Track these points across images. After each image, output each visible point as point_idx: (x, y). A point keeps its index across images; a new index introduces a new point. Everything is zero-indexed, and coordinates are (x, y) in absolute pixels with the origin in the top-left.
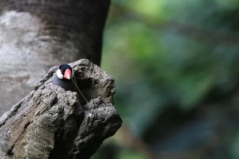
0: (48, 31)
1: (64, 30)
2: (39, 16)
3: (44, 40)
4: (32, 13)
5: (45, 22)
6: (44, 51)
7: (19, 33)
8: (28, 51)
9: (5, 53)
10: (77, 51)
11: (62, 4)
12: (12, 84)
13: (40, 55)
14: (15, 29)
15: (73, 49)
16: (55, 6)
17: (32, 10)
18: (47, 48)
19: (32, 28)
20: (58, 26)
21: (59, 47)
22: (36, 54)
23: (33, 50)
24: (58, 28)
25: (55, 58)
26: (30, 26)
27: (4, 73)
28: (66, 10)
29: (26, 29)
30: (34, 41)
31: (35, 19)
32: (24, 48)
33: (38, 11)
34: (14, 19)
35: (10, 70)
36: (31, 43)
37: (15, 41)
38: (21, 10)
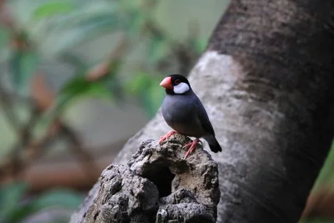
0: (246, 85)
1: (270, 84)
2: (242, 62)
3: (238, 97)
4: (235, 57)
5: (246, 73)
6: (234, 111)
7: (210, 83)
10: (281, 116)
11: (276, 49)
13: (226, 116)
14: (208, 76)
15: (276, 112)
16: (266, 51)
17: (236, 53)
18: (238, 109)
20: (263, 79)
21: (256, 108)
22: (222, 114)
23: (219, 109)
24: (262, 82)
25: (246, 123)
26: (225, 75)
28: (281, 58)
29: (220, 79)
30: (225, 96)
31: (236, 67)
33: (244, 55)
34: (212, 62)
36: (220, 99)
38: (224, 52)
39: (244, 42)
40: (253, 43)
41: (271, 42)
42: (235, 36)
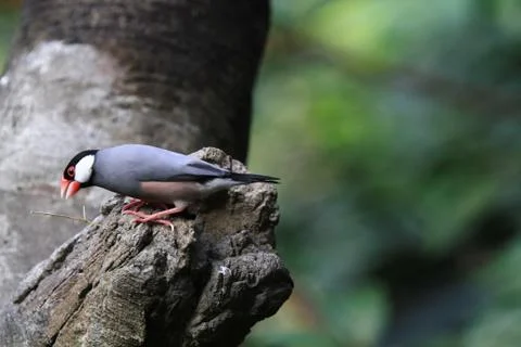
0: (133, 87)
1: (167, 83)
2: (113, 52)
3: (124, 106)
4: (99, 47)
5: (127, 68)
6: (125, 128)
7: (69, 90)
8: (89, 128)
9: (38, 133)
10: (196, 129)
11: (163, 28)
12: (53, 202)
14: (62, 80)
15: (187, 125)
16: (148, 31)
17: (99, 39)
18: (130, 124)
19: (98, 79)
20: (156, 75)
21: (157, 121)
22: (107, 135)
23: (99, 126)
24: (156, 81)
26: (93, 74)
27: (37, 177)
28: (174, 41)
29: (84, 82)
30: (102, 107)
31: (105, 60)
32: (80, 123)
33: (113, 42)
34: (58, 59)
35: (49, 171)
36: (95, 113)
37: (62, 107)
38: (75, 40)
39: (106, 22)
40: (122, 22)
41: (152, 17)
42: (86, 15)
